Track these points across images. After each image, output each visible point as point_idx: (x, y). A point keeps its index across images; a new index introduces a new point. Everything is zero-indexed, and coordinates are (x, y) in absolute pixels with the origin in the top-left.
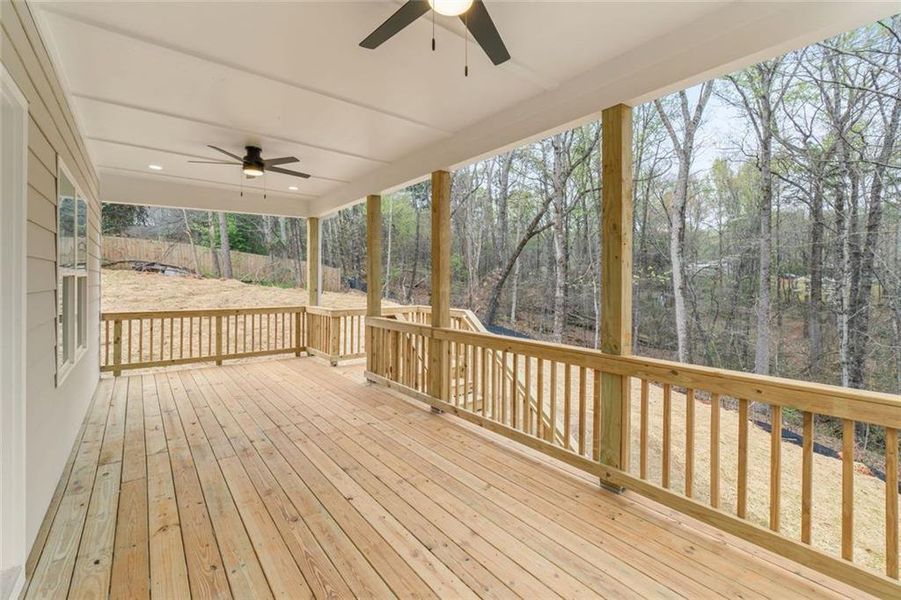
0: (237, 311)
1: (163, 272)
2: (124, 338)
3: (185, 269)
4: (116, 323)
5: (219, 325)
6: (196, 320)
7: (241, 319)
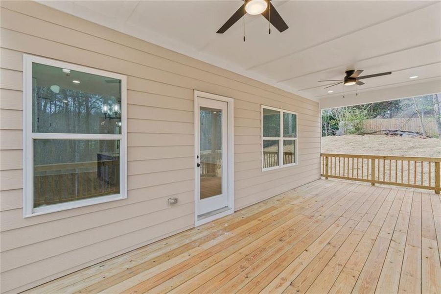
0: (384, 157)
1: (401, 135)
2: (329, 164)
3: (417, 133)
4: (326, 157)
5: (373, 164)
6: (360, 160)
7: (387, 162)
